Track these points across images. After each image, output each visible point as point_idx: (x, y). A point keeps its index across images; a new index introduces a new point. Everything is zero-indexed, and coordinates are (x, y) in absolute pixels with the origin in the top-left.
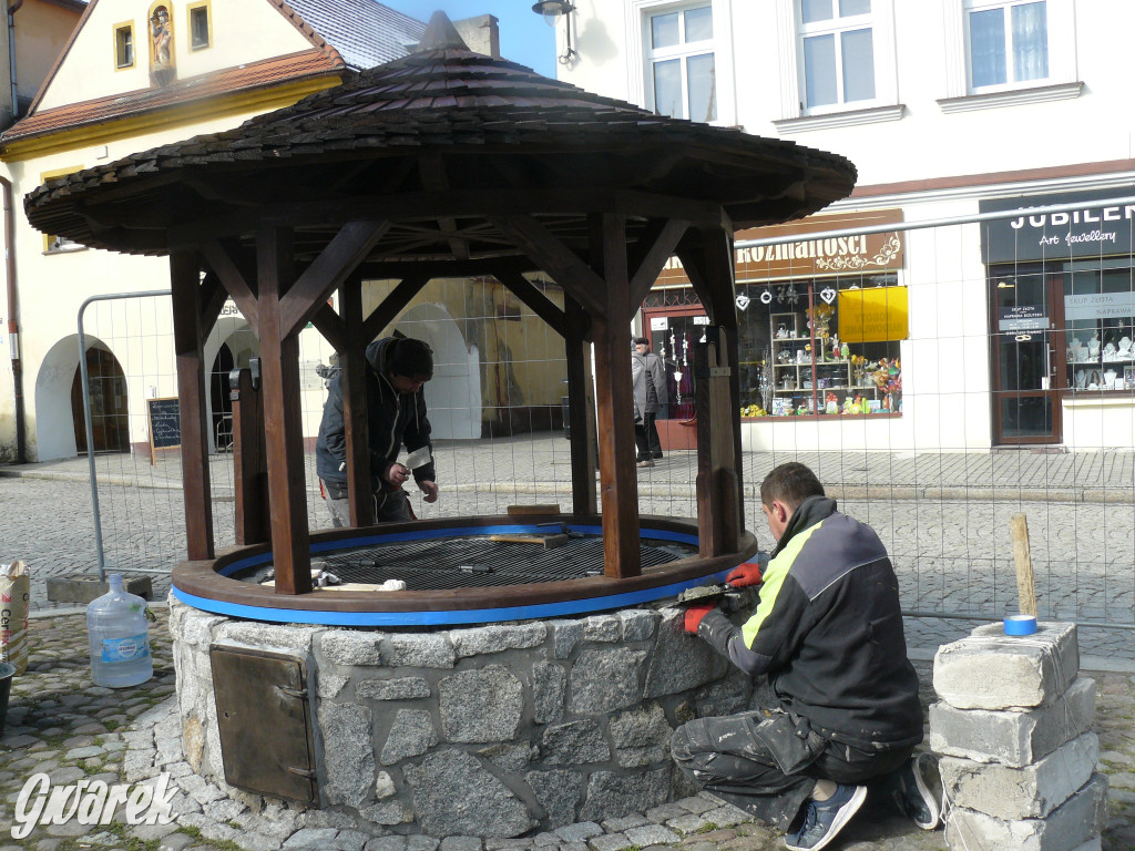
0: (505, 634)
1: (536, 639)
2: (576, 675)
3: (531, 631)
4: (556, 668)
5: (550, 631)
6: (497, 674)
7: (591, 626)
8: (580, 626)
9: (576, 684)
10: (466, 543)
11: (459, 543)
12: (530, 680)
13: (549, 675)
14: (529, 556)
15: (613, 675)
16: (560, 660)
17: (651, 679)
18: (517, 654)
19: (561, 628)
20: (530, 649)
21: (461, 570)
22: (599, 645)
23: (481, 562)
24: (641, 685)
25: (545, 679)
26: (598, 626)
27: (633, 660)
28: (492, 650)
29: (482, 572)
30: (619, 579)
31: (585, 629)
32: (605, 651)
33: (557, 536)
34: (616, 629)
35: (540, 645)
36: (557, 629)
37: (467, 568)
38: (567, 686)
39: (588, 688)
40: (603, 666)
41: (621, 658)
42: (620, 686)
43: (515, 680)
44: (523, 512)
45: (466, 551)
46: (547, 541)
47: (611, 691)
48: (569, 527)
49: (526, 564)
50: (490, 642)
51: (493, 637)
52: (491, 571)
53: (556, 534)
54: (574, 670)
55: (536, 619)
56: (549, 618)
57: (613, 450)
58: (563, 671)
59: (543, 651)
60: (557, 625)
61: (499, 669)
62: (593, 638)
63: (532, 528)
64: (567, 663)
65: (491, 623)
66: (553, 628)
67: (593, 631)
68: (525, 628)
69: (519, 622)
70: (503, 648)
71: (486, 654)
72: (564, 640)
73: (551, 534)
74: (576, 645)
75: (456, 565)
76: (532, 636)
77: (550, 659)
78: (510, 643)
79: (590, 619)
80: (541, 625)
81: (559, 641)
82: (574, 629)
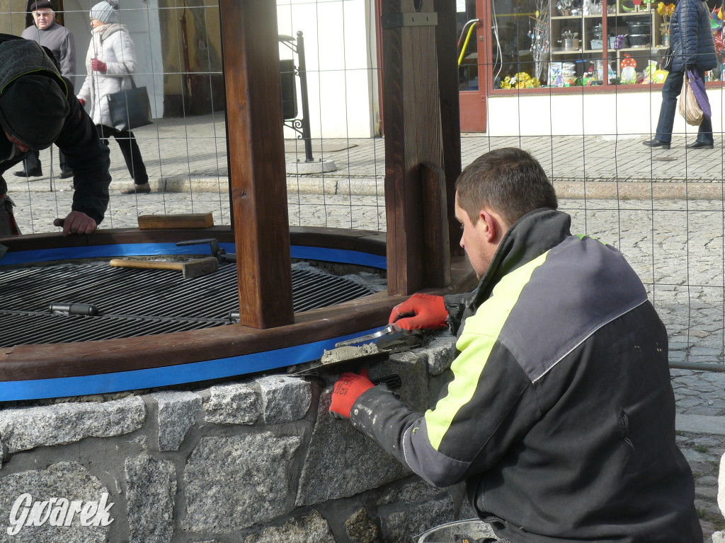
0: (81, 416)
1: (129, 422)
2: (193, 475)
3: (121, 411)
4: (161, 465)
5: (150, 411)
6: (69, 475)
7: (214, 401)
8: (196, 401)
9: (193, 488)
10: (75, 270)
11: (65, 270)
12: (120, 484)
13: (150, 475)
14: (159, 289)
15: (249, 474)
16: (167, 453)
17: (307, 478)
18: (101, 446)
19: (167, 406)
20: (121, 436)
21: (52, 311)
22: (227, 429)
23: (83, 300)
24: (292, 487)
25: (144, 482)
26: (225, 401)
27: (279, 451)
28: (60, 441)
29: (82, 314)
30: (261, 331)
31: (207, 406)
32: (237, 438)
33: (203, 260)
34: (254, 404)
35: (135, 432)
36: (161, 407)
37: (61, 309)
38: (178, 491)
39: (210, 493)
40: (234, 460)
41: (261, 447)
42: (260, 489)
43: (98, 484)
44: (161, 225)
45: (71, 282)
46: (187, 267)
47: (246, 497)
48: (222, 246)
49: (151, 301)
50: (58, 428)
51: (62, 421)
52: (96, 312)
53: (204, 256)
54: (189, 467)
55: (131, 391)
56: (151, 390)
57: (248, 137)
58: (171, 468)
59: (140, 440)
60: (162, 400)
61: (71, 469)
62: (218, 418)
63: (172, 247)
64: (178, 457)
65: (63, 399)
66: (156, 405)
67: (217, 409)
68: (112, 406)
69: (105, 397)
70: (78, 438)
71: (52, 447)
72: (173, 424)
73: (195, 256)
74: (191, 429)
75: (48, 304)
76: (123, 419)
77: (152, 451)
78: (89, 429)
79: (213, 391)
80: (136, 402)
81: (165, 425)
82: (189, 407)
